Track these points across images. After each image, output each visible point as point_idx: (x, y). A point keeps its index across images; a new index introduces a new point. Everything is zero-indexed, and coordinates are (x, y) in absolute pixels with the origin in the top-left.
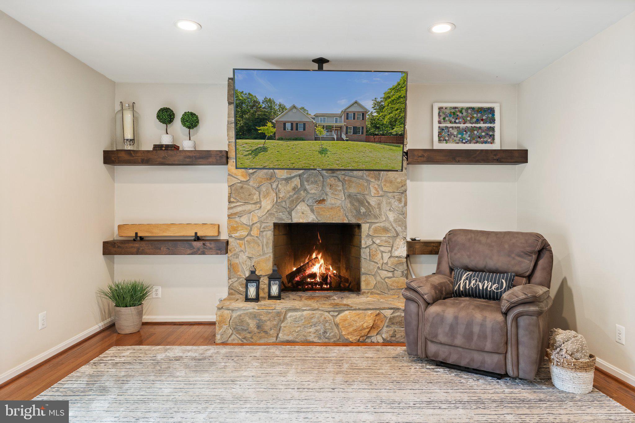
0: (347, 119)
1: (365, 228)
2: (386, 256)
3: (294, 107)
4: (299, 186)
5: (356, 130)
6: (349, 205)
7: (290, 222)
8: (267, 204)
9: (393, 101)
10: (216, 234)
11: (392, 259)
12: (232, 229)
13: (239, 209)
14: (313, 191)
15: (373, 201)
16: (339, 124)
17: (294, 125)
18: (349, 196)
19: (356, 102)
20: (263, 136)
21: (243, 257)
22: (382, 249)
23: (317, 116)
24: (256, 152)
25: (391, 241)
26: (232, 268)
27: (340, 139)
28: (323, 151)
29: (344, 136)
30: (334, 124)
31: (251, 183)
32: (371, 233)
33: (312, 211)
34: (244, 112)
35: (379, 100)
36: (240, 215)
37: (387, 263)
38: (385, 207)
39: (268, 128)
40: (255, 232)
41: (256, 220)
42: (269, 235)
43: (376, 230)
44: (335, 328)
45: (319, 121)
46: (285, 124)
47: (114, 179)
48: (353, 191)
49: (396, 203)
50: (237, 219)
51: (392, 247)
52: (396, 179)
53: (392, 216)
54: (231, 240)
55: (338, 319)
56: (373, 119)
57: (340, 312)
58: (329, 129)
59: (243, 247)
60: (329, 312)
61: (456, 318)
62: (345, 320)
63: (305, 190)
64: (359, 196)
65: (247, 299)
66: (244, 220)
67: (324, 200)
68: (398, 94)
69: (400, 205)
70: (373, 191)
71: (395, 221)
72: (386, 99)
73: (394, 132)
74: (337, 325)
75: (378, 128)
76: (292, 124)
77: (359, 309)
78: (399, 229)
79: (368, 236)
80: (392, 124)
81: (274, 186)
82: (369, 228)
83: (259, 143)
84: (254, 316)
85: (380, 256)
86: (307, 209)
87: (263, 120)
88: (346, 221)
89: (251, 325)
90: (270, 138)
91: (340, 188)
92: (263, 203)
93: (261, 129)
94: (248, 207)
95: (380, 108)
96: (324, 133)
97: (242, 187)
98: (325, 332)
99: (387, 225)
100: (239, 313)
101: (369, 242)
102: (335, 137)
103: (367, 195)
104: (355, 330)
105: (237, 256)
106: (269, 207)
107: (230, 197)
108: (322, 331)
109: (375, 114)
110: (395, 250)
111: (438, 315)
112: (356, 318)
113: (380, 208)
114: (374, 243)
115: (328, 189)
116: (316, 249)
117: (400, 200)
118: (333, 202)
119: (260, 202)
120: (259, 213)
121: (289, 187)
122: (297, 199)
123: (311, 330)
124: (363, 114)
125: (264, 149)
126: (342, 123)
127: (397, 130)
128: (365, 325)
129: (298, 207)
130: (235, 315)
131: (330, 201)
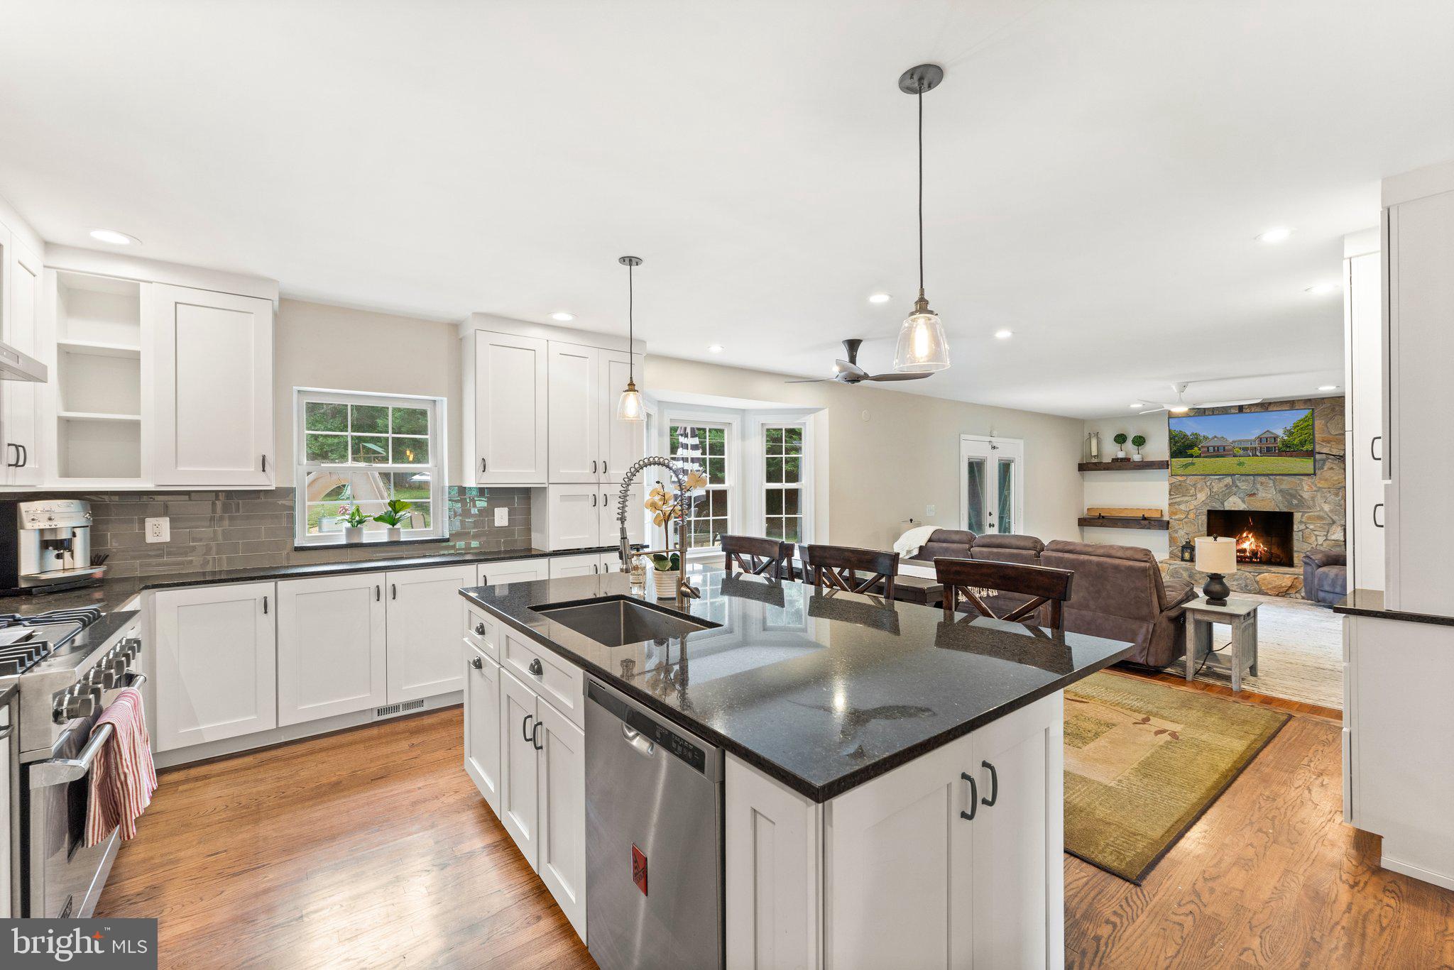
0: (1261, 442)
1: (1297, 516)
2: (1321, 540)
3: (1215, 437)
4: (1231, 483)
5: (1269, 449)
6: (1280, 498)
7: (1222, 509)
8: (1202, 496)
9: (1302, 428)
10: (1159, 516)
11: (1327, 542)
12: (1172, 513)
13: (1178, 500)
14: (1244, 487)
15: (1306, 495)
16: (1253, 446)
17: (1216, 448)
18: (1281, 491)
19: (1268, 431)
20: (1191, 456)
21: (1181, 533)
22: (1316, 533)
23: (1234, 442)
24: (1186, 466)
25: (1327, 527)
26: (1172, 540)
27: (1255, 455)
28: (1240, 464)
29: (1258, 453)
30: (1249, 446)
31: (1188, 482)
32: (1304, 520)
33: (1243, 501)
34: (1176, 442)
35: (1289, 428)
36: (1179, 503)
37: (1322, 545)
38: (1319, 500)
39: (1196, 451)
40: (1191, 516)
41: (1192, 507)
42: (1204, 518)
43: (1309, 518)
44: (1255, 583)
45: (1236, 445)
46: (1208, 448)
47: (1083, 478)
48: (1284, 487)
49: (1332, 497)
50: (1177, 507)
51: (1328, 532)
52: (1332, 477)
53: (1327, 508)
54: (1171, 521)
55: (1258, 578)
56: (1284, 441)
57: (1260, 573)
58: (1245, 449)
59: (1181, 526)
60: (1250, 572)
61: (1337, 575)
62: (1264, 580)
63: (1237, 486)
64: (1291, 491)
65: (1183, 559)
66: (1183, 507)
67: (1254, 494)
68: (1307, 423)
69: (1337, 499)
70: (1306, 488)
71: (1331, 511)
72: (1295, 427)
73: (1304, 449)
74: (1257, 582)
75: (1287, 447)
76: (1214, 448)
77: (1278, 573)
78: (1335, 518)
79: (1301, 522)
80: (1303, 443)
81: (1208, 484)
82: (1302, 516)
83: (1190, 460)
84: (1186, 569)
85: (1314, 538)
86: (1239, 501)
87: (1191, 446)
88: (1278, 510)
89: (1184, 575)
90: (1196, 457)
91: (1272, 485)
92: (1199, 496)
93: (1190, 452)
94: (1186, 498)
95: (1290, 433)
96: (1241, 452)
97: (1180, 485)
98: (1246, 586)
99: (1322, 514)
100: (1175, 566)
101: (1302, 527)
102: (1251, 454)
103: (1300, 490)
104: (1275, 587)
105: (1176, 531)
106: (1204, 499)
107: (1170, 492)
108: (1243, 585)
109: (1286, 438)
110: (1332, 535)
111: (1324, 573)
112: (1276, 579)
113: (1314, 501)
114: (1307, 528)
115: (1259, 486)
116: (1247, 530)
117: (1337, 495)
118: (1264, 495)
119: (1196, 495)
120: (1195, 503)
121: (1221, 485)
122: (1229, 493)
123: (1234, 583)
124: (1275, 438)
125: (1193, 464)
126: (1256, 445)
127: (1308, 447)
128: (1283, 585)
129: (1230, 499)
130: (1171, 567)
131: (1261, 494)
